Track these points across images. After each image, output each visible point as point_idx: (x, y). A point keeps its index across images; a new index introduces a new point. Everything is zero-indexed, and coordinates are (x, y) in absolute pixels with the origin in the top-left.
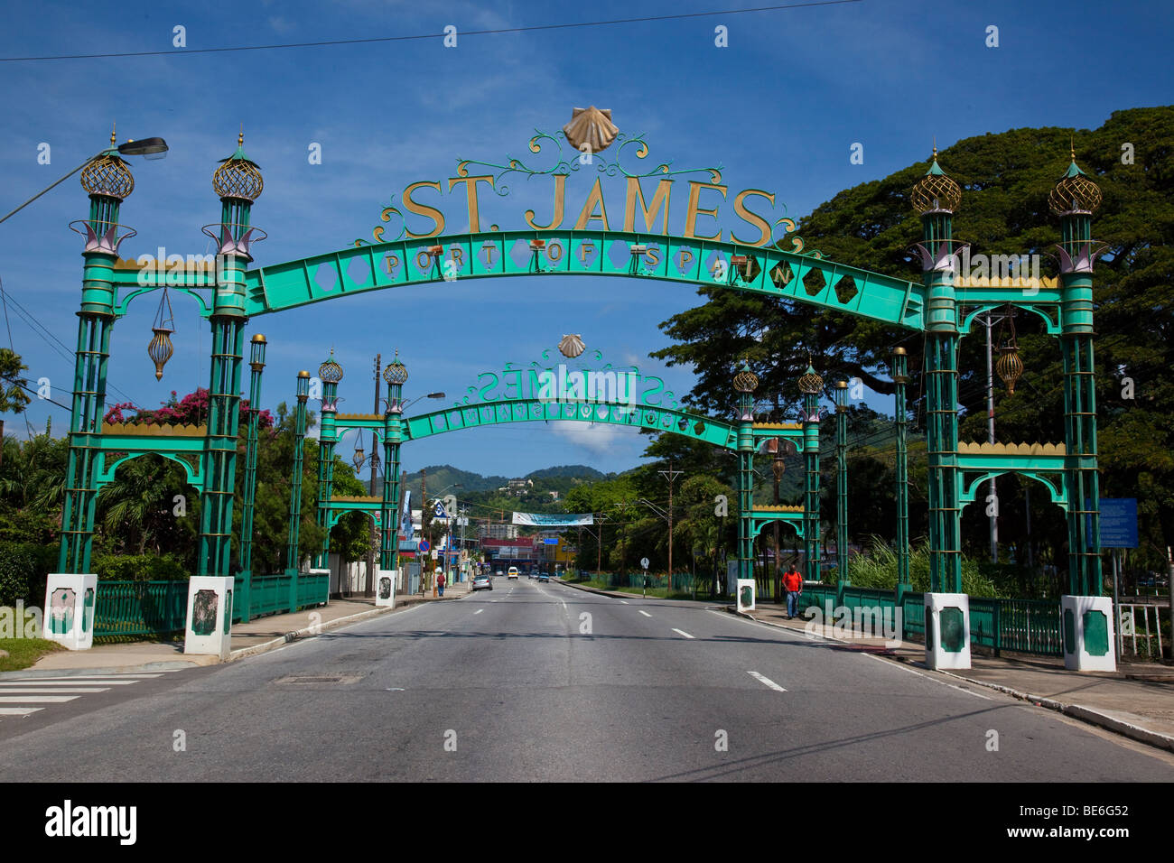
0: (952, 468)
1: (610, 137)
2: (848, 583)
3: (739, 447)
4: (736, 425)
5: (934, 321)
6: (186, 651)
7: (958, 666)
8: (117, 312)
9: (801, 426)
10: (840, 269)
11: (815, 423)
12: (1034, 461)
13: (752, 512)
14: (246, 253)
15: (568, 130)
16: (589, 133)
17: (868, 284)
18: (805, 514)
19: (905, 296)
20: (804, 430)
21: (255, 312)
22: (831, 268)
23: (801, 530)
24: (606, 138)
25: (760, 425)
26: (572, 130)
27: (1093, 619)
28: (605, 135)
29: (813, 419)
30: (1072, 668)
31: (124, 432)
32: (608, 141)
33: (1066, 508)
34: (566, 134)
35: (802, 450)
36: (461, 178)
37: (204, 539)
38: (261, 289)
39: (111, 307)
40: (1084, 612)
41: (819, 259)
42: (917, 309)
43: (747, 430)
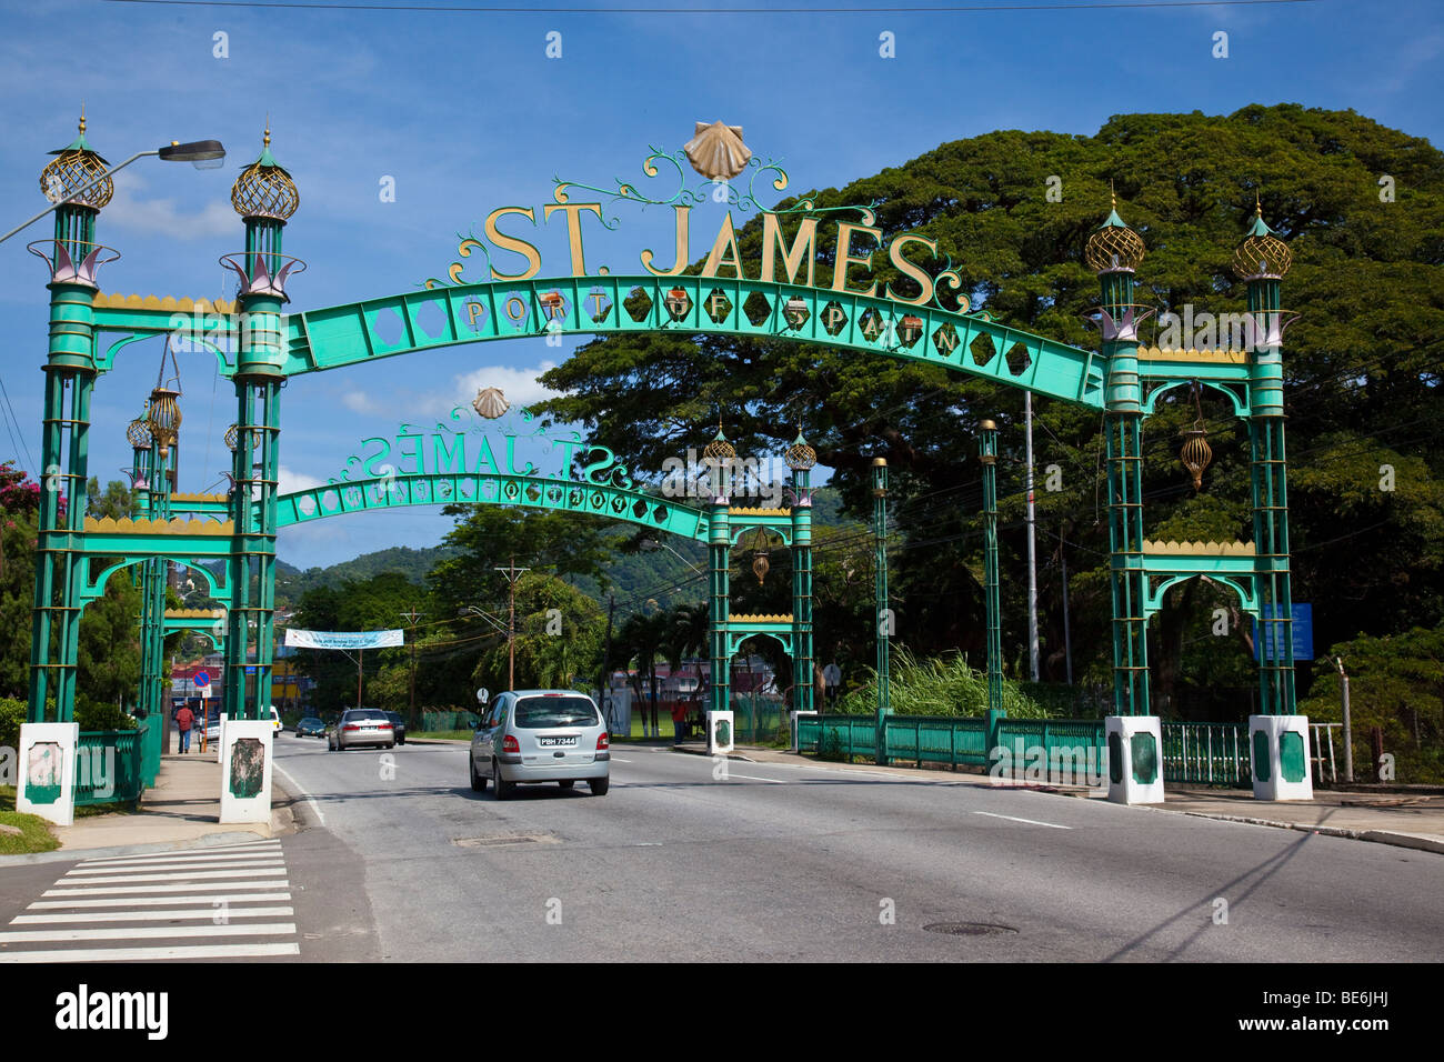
0: (1139, 572)
1: (742, 162)
2: (890, 712)
3: (711, 539)
4: (708, 510)
5: (1118, 399)
6: (222, 821)
7: (1152, 800)
8: (99, 365)
9: (788, 512)
10: (1013, 335)
11: (807, 508)
12: (1222, 562)
13: (728, 623)
14: (282, 292)
15: (690, 150)
16: (717, 156)
17: (1044, 354)
18: (795, 625)
19: (1084, 369)
20: (793, 516)
21: (296, 371)
22: (1002, 333)
23: (789, 645)
24: (738, 162)
25: (738, 510)
26: (695, 151)
27: (1289, 741)
28: (736, 159)
29: (805, 502)
30: (1269, 798)
31: (117, 529)
32: (740, 167)
33: (1256, 615)
34: (688, 155)
35: (790, 543)
36: (560, 205)
37: (241, 671)
38: (305, 341)
39: (91, 359)
40: (1280, 734)
41: (988, 321)
42: (1096, 384)
43: (722, 517)
